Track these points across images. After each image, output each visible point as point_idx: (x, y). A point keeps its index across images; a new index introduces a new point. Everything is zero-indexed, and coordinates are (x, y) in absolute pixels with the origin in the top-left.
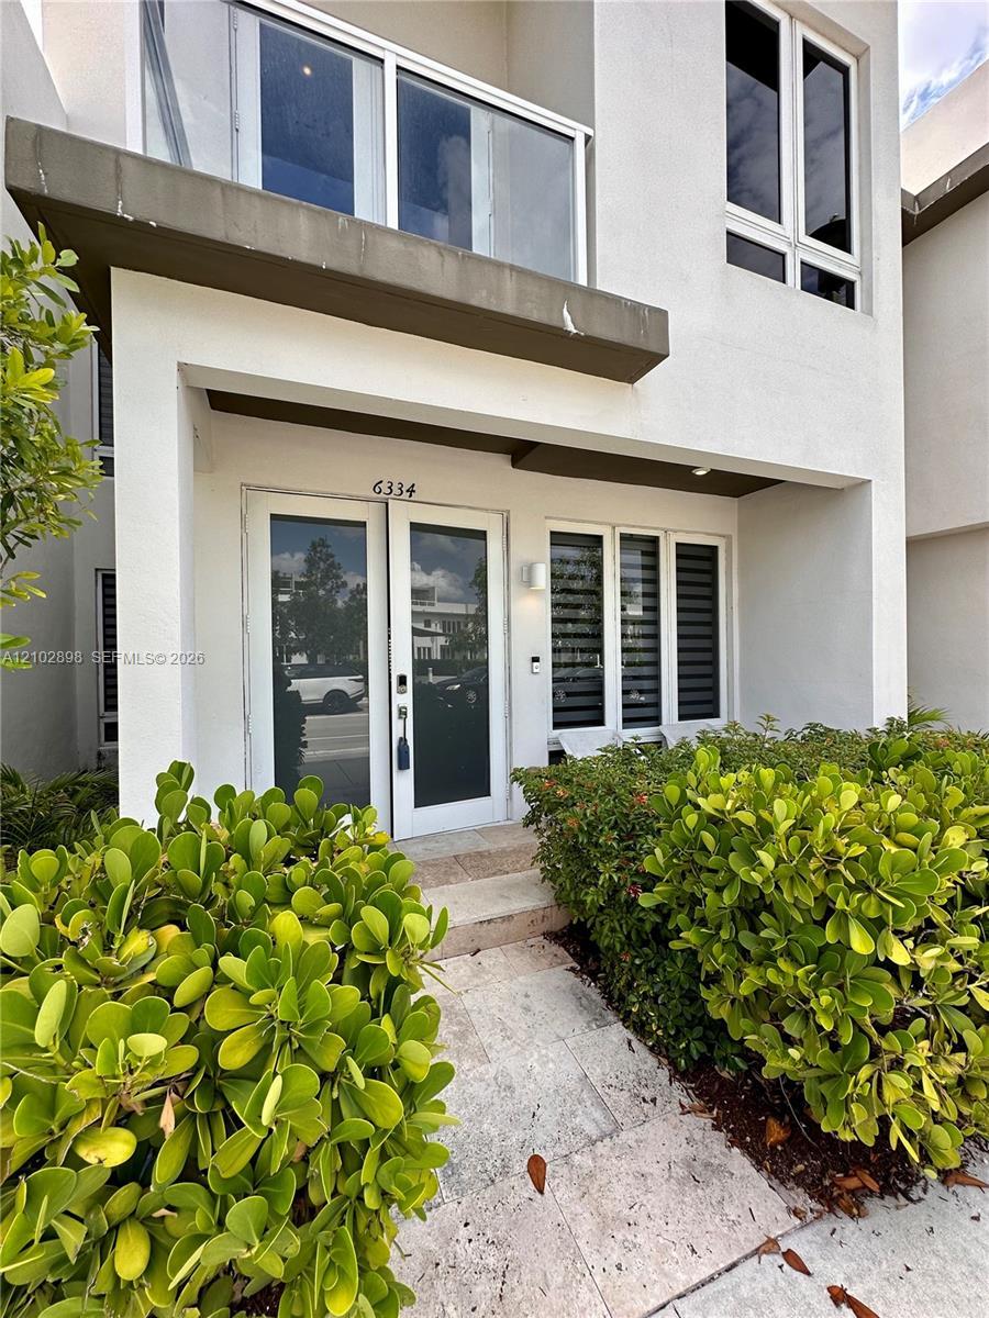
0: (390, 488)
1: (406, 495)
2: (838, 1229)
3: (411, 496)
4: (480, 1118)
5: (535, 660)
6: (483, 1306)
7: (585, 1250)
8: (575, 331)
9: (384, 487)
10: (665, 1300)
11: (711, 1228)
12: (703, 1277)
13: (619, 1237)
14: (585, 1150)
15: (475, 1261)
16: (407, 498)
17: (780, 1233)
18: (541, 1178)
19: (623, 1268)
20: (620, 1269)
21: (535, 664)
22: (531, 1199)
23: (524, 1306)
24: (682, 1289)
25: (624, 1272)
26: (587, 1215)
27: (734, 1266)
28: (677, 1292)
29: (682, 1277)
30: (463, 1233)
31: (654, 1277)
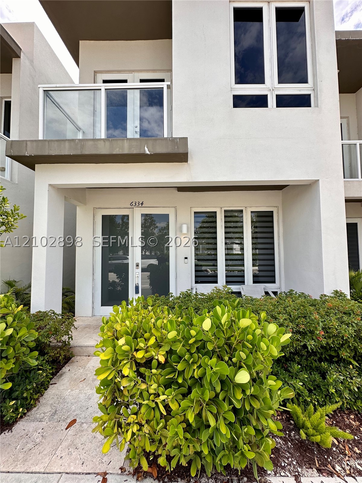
0: (135, 204)
1: (140, 205)
2: (129, 481)
3: (142, 205)
4: (74, 404)
5: (186, 258)
6: (25, 450)
7: (60, 448)
8: (150, 153)
9: (134, 204)
10: (62, 471)
11: (94, 461)
12: (77, 472)
13: (70, 450)
14: (89, 424)
15: (35, 438)
16: (141, 206)
17: (111, 472)
18: (71, 425)
19: (62, 458)
20: (61, 458)
21: (186, 260)
22: (62, 430)
23: (33, 454)
24: (68, 471)
25: (61, 459)
26: (70, 440)
27: (89, 474)
28: (66, 471)
29: (72, 468)
30: (40, 431)
31: (66, 464)
